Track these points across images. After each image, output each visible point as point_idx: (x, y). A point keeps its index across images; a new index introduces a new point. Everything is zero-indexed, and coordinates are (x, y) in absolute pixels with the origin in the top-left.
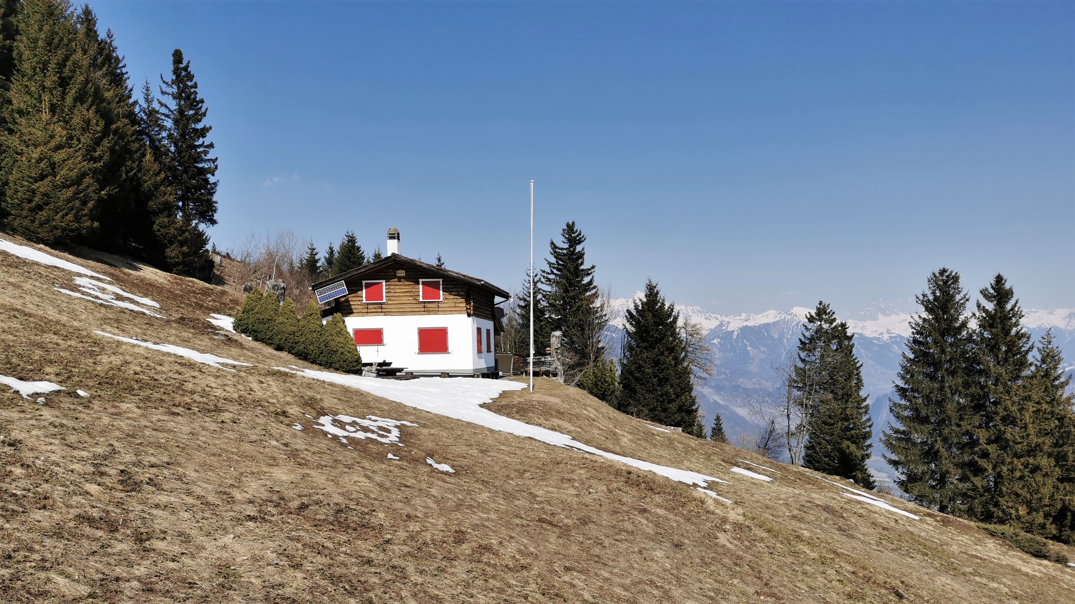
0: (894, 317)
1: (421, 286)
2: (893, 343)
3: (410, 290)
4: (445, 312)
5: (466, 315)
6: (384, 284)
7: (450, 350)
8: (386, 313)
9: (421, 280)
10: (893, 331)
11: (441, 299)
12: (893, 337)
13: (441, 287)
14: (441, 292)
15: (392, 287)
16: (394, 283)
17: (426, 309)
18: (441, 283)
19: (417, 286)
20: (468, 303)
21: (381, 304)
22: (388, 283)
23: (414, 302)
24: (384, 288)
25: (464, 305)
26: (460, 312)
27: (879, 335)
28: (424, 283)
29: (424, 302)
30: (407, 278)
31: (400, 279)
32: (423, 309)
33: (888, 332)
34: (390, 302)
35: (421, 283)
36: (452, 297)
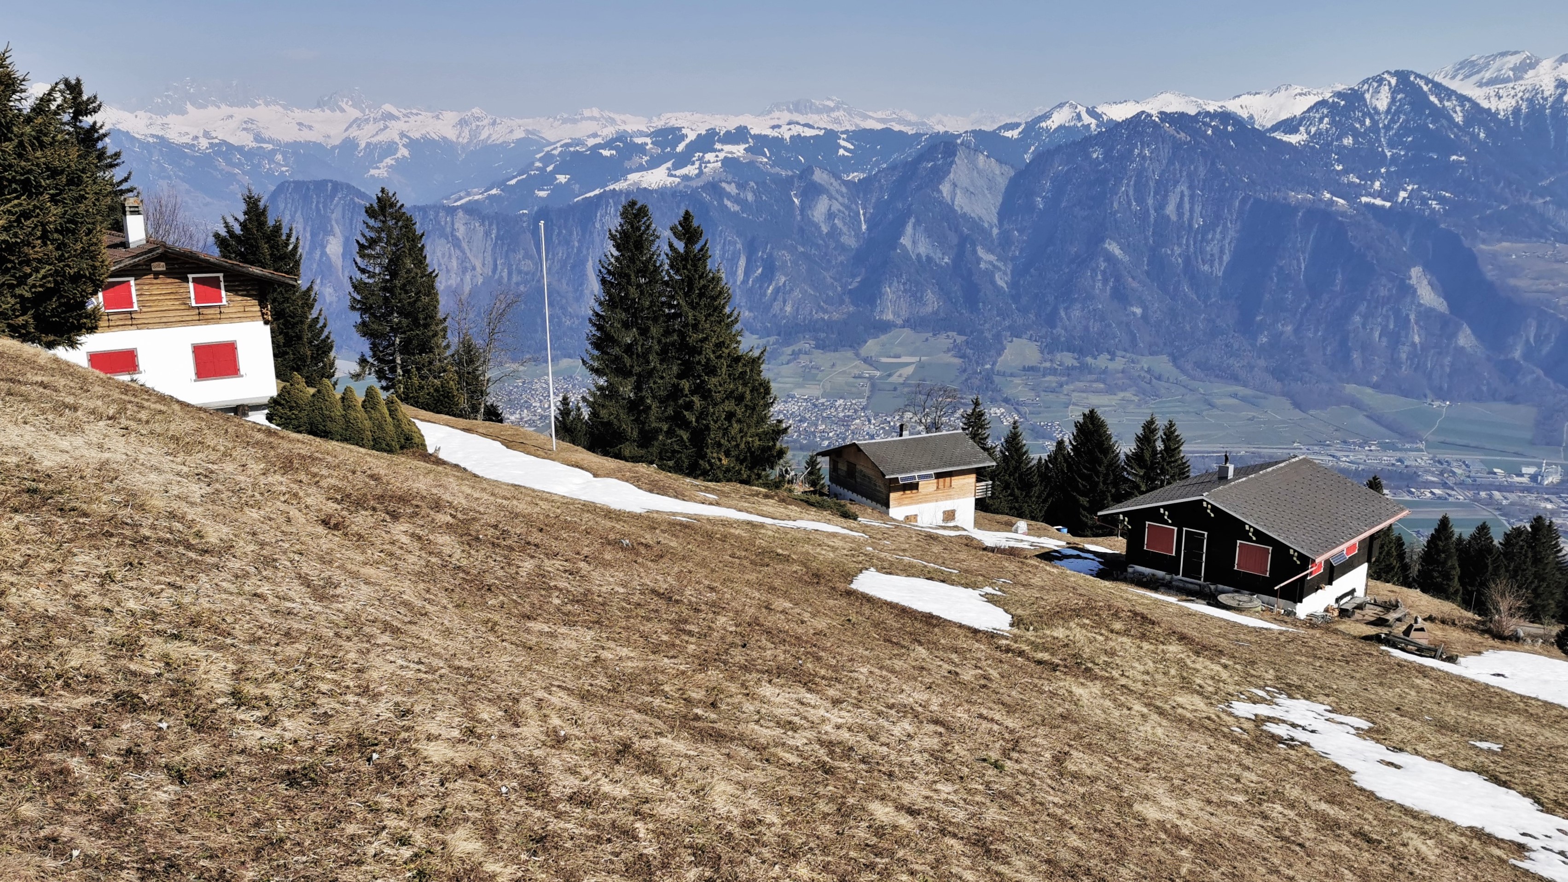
0: (212, 110)
1: (191, 285)
2: (218, 153)
3: (174, 291)
4: (231, 320)
5: (262, 322)
6: (132, 283)
7: (242, 372)
8: (139, 326)
9: (190, 276)
10: (214, 134)
11: (224, 302)
12: (217, 145)
13: (222, 284)
14: (223, 293)
15: (146, 287)
16: (148, 281)
17: (202, 317)
18: (222, 279)
19: (185, 285)
20: (262, 305)
21: (130, 313)
22: (138, 282)
23: (183, 307)
24: (133, 289)
25: (258, 308)
26: (252, 318)
27: (193, 139)
28: (195, 280)
29: (198, 308)
30: (168, 274)
31: (157, 275)
32: (197, 318)
33: (206, 134)
34: (144, 310)
35: (190, 280)
36: (240, 298)
